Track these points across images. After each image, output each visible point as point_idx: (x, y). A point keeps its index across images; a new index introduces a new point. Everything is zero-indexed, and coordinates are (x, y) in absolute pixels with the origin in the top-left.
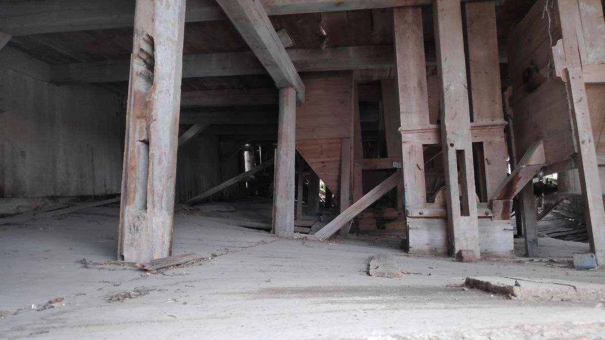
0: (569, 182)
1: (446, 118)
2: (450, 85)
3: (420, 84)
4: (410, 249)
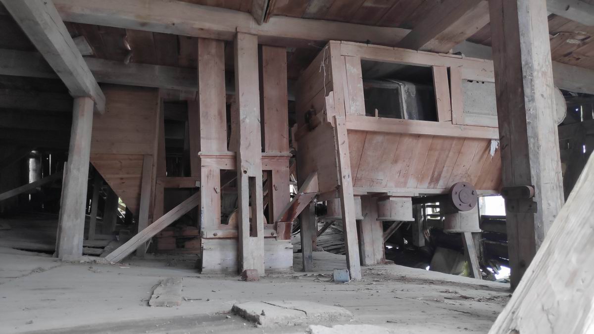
0: (335, 208)
1: (241, 147)
2: (246, 118)
3: (220, 113)
4: (203, 269)
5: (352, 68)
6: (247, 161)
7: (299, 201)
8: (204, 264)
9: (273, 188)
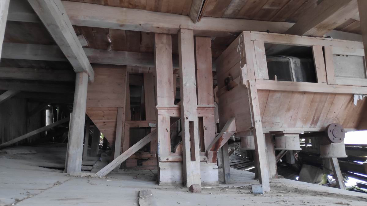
0: (248, 142)
1: (184, 102)
2: (187, 83)
3: (169, 81)
4: (160, 182)
5: (259, 48)
6: (188, 111)
7: (223, 137)
8: (161, 178)
9: (204, 128)
